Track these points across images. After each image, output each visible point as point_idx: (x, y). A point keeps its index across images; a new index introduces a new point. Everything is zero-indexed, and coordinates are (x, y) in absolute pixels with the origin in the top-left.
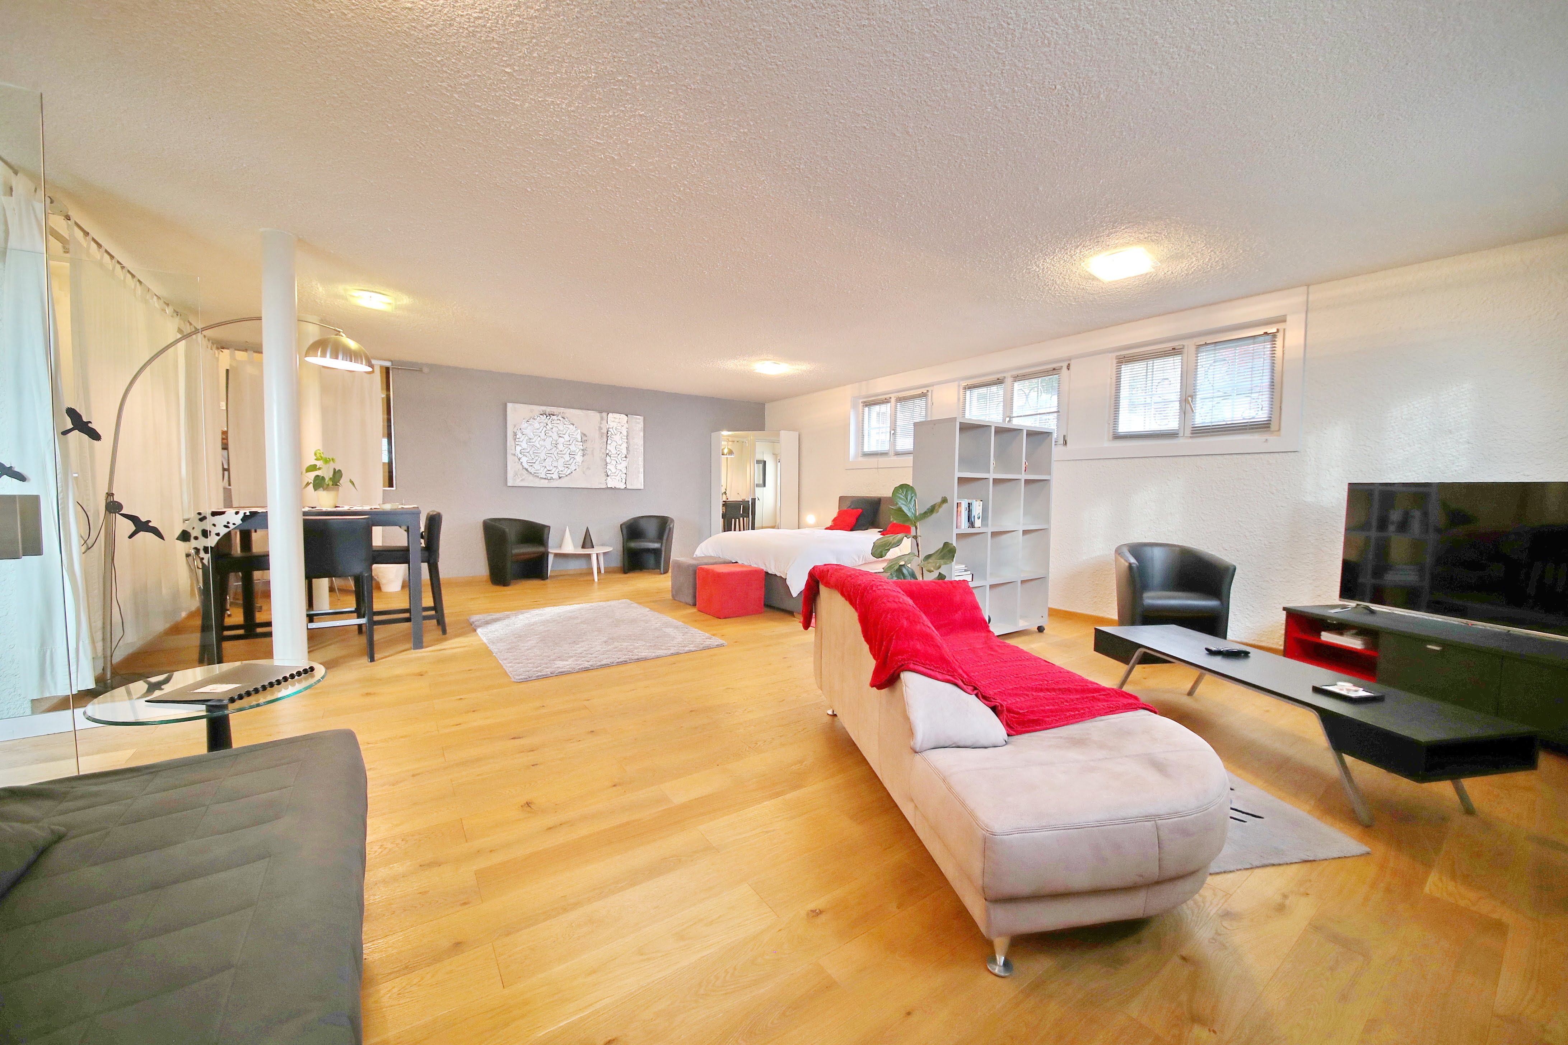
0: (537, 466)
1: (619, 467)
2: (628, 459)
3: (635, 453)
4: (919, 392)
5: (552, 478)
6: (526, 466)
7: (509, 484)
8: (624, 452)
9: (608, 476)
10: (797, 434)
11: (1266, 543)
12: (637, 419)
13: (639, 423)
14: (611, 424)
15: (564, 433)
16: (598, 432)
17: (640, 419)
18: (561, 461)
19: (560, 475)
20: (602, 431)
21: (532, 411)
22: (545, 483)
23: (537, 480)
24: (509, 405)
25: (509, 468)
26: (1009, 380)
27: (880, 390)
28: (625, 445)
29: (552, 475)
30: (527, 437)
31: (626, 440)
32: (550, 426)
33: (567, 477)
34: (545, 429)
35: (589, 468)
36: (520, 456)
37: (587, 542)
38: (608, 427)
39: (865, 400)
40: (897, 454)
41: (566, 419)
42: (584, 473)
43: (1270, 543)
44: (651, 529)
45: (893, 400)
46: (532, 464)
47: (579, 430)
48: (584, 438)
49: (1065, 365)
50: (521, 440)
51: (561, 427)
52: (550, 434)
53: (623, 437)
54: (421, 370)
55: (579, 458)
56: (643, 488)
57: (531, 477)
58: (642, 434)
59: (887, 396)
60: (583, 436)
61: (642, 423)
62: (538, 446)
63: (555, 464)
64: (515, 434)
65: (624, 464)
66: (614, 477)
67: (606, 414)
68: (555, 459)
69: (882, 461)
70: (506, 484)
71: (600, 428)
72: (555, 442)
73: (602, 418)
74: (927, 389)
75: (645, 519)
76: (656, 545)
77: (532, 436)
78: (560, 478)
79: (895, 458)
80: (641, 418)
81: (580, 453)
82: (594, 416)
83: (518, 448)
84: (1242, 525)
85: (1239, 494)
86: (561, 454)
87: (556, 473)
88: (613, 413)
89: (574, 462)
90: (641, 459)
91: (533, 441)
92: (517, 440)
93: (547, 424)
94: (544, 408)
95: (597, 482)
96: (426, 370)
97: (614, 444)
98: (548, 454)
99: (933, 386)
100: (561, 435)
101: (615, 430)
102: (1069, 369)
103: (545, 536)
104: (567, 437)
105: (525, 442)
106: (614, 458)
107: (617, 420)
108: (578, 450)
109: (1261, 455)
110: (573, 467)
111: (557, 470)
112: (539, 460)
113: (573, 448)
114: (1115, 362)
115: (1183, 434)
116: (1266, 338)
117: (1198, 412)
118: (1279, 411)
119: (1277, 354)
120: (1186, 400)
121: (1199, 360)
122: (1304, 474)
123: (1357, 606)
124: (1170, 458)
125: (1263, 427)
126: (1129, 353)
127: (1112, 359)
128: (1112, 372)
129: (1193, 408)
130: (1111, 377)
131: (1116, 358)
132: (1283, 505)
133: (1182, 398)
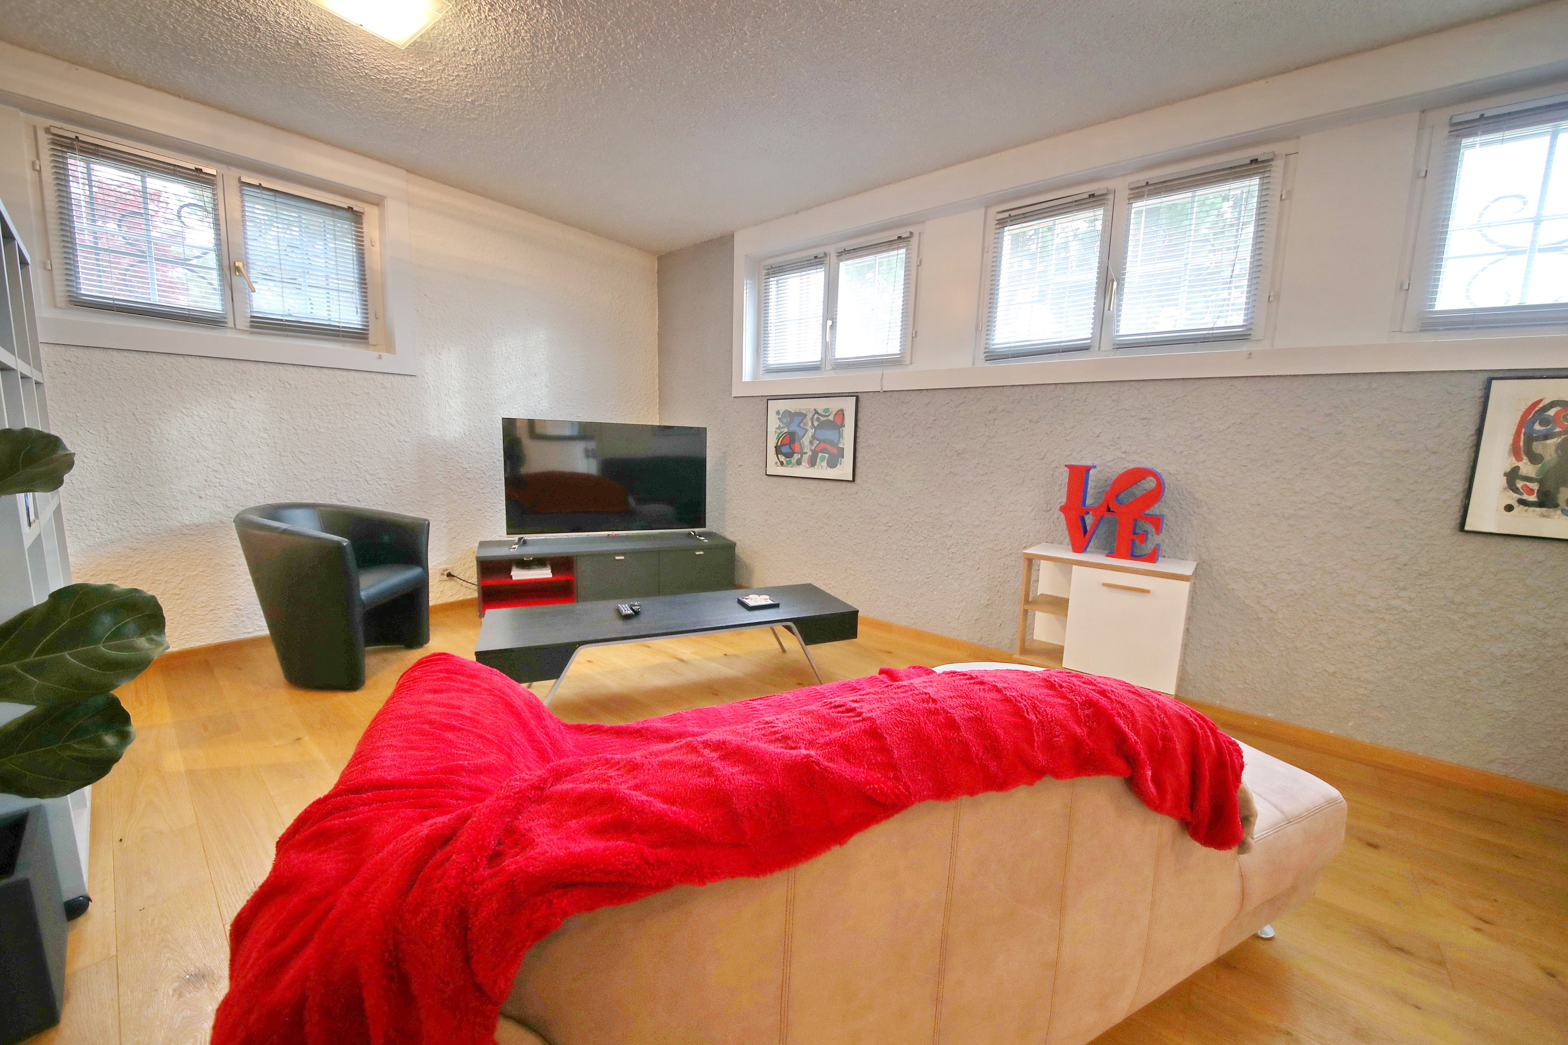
11: (393, 487)
43: (397, 486)
84: (360, 466)
85: (350, 425)
109: (373, 375)
114: (44, 139)
115: (235, 325)
116: (348, 215)
117: (254, 291)
118: (377, 318)
119: (367, 243)
120: (237, 269)
121: (247, 209)
122: (425, 403)
123: (520, 539)
124: (219, 361)
125: (359, 336)
126: (90, 136)
127: (35, 128)
128: (38, 157)
129: (247, 286)
130: (38, 168)
131: (47, 130)
132: (406, 440)
133: (226, 262)
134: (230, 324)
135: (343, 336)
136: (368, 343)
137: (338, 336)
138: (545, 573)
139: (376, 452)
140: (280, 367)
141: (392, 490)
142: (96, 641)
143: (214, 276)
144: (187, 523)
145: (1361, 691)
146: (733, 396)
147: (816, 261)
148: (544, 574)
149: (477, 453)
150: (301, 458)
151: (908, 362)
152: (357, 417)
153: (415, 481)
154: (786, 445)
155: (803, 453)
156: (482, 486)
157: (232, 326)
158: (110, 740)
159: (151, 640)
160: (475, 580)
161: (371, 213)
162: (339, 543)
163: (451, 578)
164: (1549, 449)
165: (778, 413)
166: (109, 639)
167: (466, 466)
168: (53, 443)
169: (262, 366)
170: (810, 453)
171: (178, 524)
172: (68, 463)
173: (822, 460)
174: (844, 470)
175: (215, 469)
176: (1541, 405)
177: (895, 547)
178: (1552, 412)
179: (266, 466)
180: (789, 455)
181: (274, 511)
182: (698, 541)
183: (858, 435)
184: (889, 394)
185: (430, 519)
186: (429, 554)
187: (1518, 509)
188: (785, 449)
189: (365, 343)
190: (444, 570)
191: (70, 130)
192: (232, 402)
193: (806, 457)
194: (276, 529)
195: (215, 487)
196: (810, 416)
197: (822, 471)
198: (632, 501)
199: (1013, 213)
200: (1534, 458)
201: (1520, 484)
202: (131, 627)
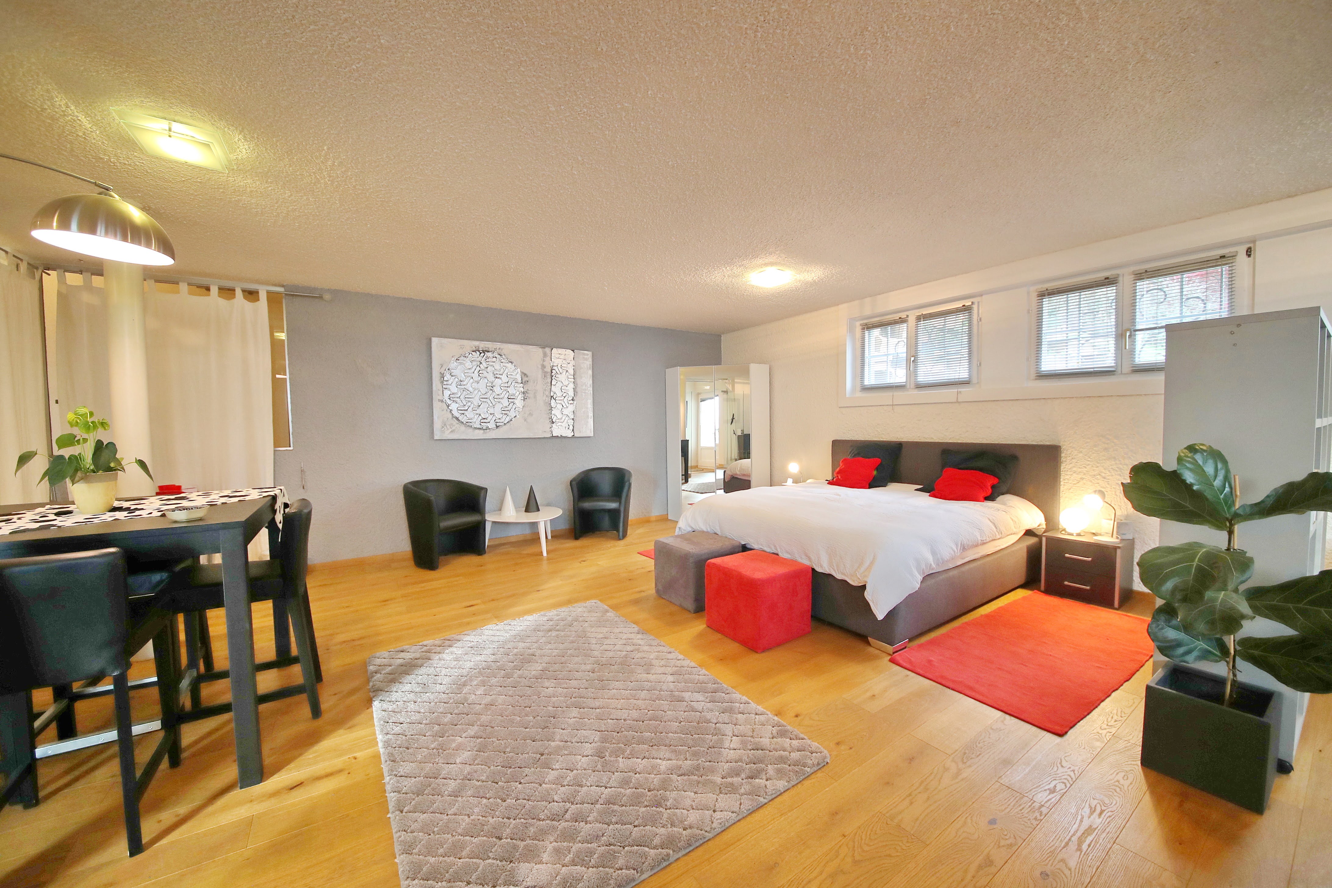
0: (469, 414)
1: (566, 411)
2: (575, 402)
3: (583, 394)
4: (959, 305)
5: (487, 428)
6: (456, 414)
7: (436, 438)
8: (571, 393)
9: (553, 423)
10: (767, 367)
12: (584, 354)
13: (586, 359)
14: (556, 361)
15: (501, 373)
16: (540, 371)
17: (588, 355)
18: (498, 407)
19: (498, 424)
20: (545, 370)
21: (462, 347)
22: (479, 435)
23: (471, 430)
24: (435, 341)
25: (435, 417)
26: (1126, 280)
27: (892, 307)
28: (571, 386)
29: (488, 424)
30: (457, 379)
31: (573, 380)
32: (484, 365)
33: (506, 426)
34: (478, 369)
35: (531, 414)
36: (449, 402)
37: (531, 505)
38: (552, 364)
39: (865, 321)
40: (920, 387)
41: (503, 356)
42: (525, 420)
44: (605, 484)
45: (912, 320)
46: (463, 411)
47: (519, 370)
48: (525, 379)
49: (1242, 250)
50: (450, 382)
51: (497, 366)
52: (485, 374)
53: (570, 377)
54: (321, 297)
55: (519, 403)
56: (592, 435)
57: (463, 428)
58: (590, 372)
59: (903, 315)
60: (523, 376)
61: (590, 360)
62: (471, 389)
63: (491, 411)
64: (442, 376)
65: (571, 408)
66: (560, 424)
67: (550, 349)
68: (491, 405)
69: (899, 396)
70: (433, 437)
71: (543, 367)
72: (490, 385)
73: (545, 355)
74: (972, 300)
75: (595, 472)
76: (613, 505)
77: (462, 377)
78: (497, 427)
79: (916, 392)
80: (590, 353)
81: (521, 397)
82: (536, 352)
83: (447, 393)
86: (498, 398)
87: (492, 422)
88: (557, 348)
89: (514, 407)
90: (590, 402)
91: (465, 383)
92: (445, 383)
93: (481, 363)
94: (477, 343)
95: (541, 431)
96: (327, 297)
97: (559, 385)
98: (484, 398)
99: (982, 295)
100: (498, 376)
101: (560, 368)
102: (1249, 256)
103: (481, 501)
104: (504, 378)
105: (454, 385)
106: (560, 402)
107: (562, 357)
108: (518, 393)
110: (512, 414)
111: (494, 419)
112: (472, 407)
113: (511, 390)
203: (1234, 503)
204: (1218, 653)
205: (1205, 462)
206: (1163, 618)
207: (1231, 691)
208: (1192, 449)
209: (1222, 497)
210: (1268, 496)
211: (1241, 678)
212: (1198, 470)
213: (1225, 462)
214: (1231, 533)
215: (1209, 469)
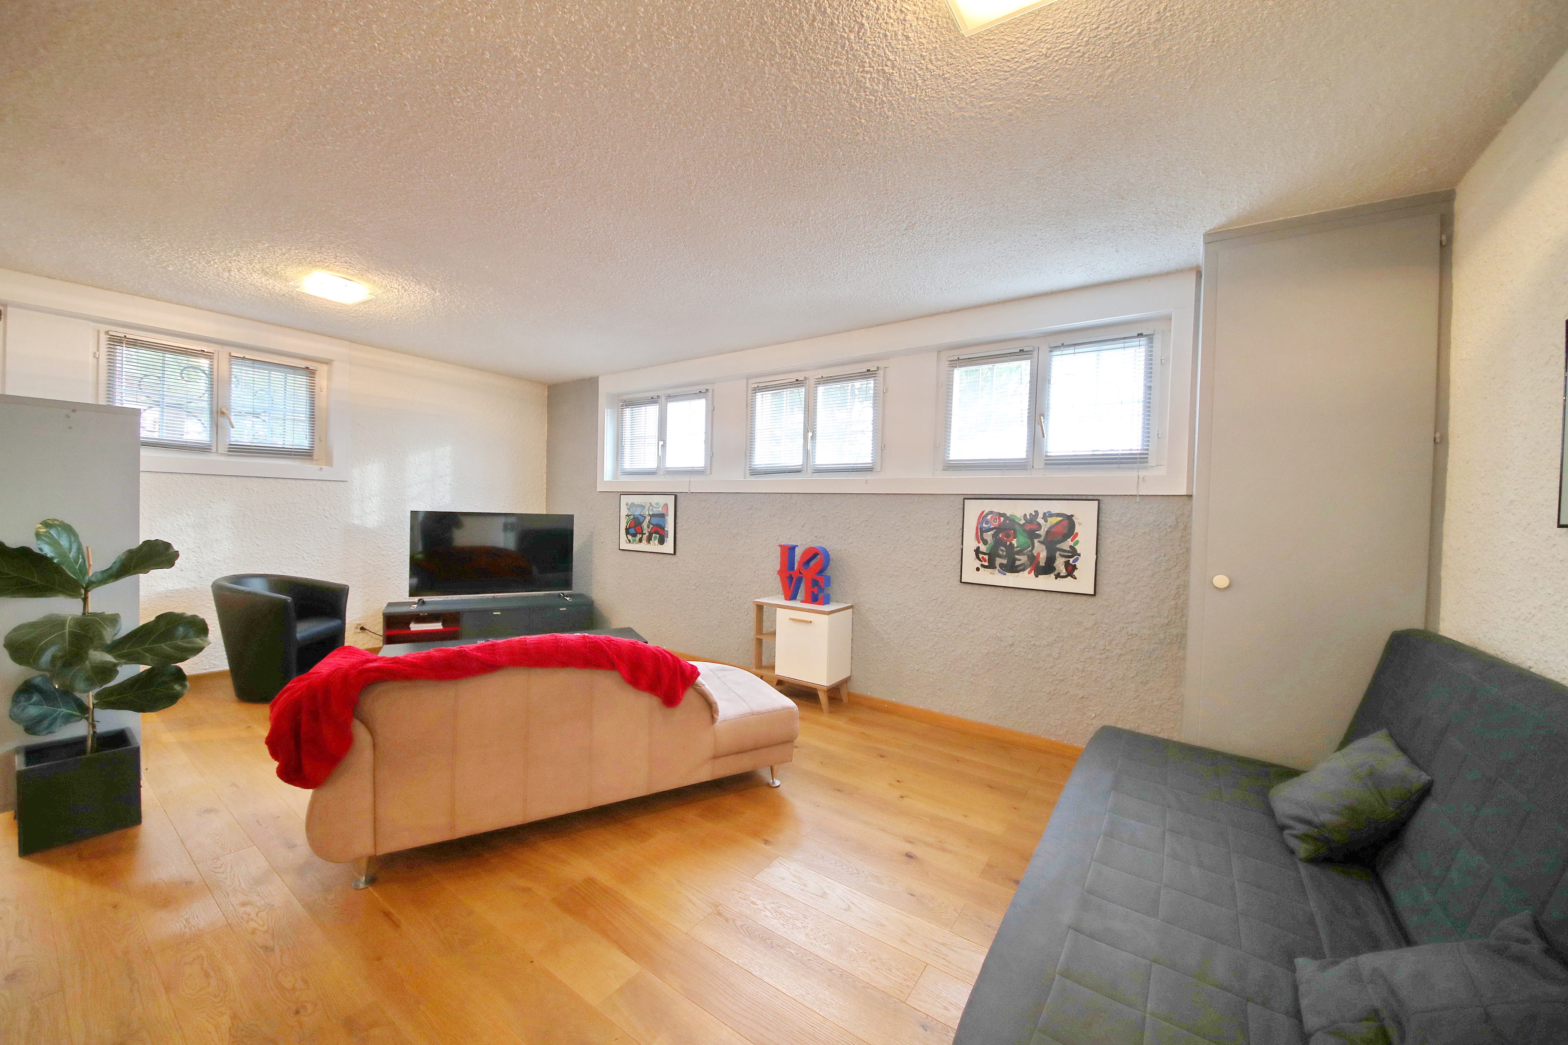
11: (323, 562)
109: (314, 482)
114: (104, 338)
115: (217, 450)
116: (305, 372)
117: (233, 427)
118: (321, 441)
119: (317, 390)
120: (223, 413)
121: (233, 370)
122: (352, 501)
123: (419, 600)
124: (204, 476)
125: (306, 455)
126: (133, 334)
127: (99, 331)
128: (98, 350)
129: (228, 424)
130: (97, 356)
131: (107, 333)
132: (336, 527)
133: (215, 409)
134: (214, 450)
135: (295, 455)
136: (313, 459)
137: (291, 455)
138: (438, 626)
139: (312, 537)
140: (247, 479)
141: (322, 564)
142: (177, 639)
143: (206, 418)
144: (171, 589)
145: (931, 680)
146: (598, 490)
147: (653, 400)
148: (434, 627)
149: (391, 535)
150: (257, 542)
151: (708, 472)
152: (301, 512)
153: (340, 558)
154: (632, 528)
155: (643, 534)
156: (393, 560)
157: (215, 451)
158: (177, 687)
159: (202, 640)
160: (381, 633)
161: (322, 370)
162: (285, 601)
163: (363, 631)
164: (988, 536)
165: (627, 504)
166: (182, 639)
167: (381, 545)
168: (168, 545)
169: (235, 479)
170: (647, 534)
171: (163, 589)
172: (176, 555)
173: (655, 539)
174: (668, 547)
175: (194, 550)
176: (984, 514)
177: (700, 601)
178: (989, 517)
179: (230, 548)
180: (634, 535)
181: (238, 579)
182: (566, 601)
183: (677, 521)
184: (694, 494)
185: (349, 585)
186: (347, 612)
187: (982, 569)
188: (632, 531)
189: (310, 459)
190: (359, 625)
191: (120, 332)
192: (211, 504)
193: (645, 537)
194: (242, 591)
195: (193, 563)
196: (647, 508)
197: (654, 546)
198: (535, 570)
199: (760, 385)
200: (985, 542)
201: (981, 556)
202: (192, 633)
203: (87, 573)
204: (78, 713)
205: (59, 535)
206: (23, 699)
207: (92, 743)
208: (46, 524)
209: (77, 567)
210: (115, 563)
211: (101, 729)
212: (54, 543)
213: (75, 535)
214: (85, 600)
215: (64, 542)
